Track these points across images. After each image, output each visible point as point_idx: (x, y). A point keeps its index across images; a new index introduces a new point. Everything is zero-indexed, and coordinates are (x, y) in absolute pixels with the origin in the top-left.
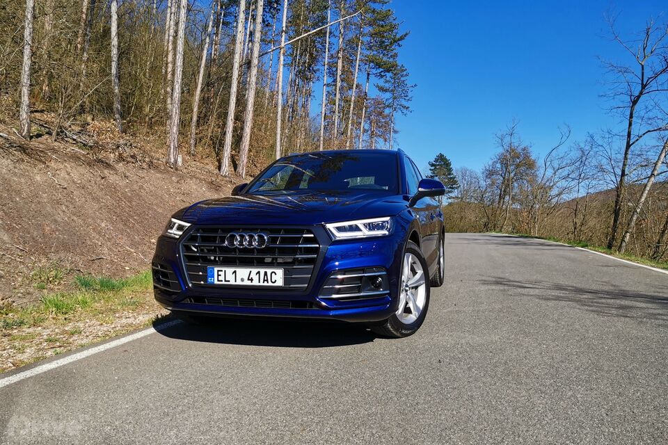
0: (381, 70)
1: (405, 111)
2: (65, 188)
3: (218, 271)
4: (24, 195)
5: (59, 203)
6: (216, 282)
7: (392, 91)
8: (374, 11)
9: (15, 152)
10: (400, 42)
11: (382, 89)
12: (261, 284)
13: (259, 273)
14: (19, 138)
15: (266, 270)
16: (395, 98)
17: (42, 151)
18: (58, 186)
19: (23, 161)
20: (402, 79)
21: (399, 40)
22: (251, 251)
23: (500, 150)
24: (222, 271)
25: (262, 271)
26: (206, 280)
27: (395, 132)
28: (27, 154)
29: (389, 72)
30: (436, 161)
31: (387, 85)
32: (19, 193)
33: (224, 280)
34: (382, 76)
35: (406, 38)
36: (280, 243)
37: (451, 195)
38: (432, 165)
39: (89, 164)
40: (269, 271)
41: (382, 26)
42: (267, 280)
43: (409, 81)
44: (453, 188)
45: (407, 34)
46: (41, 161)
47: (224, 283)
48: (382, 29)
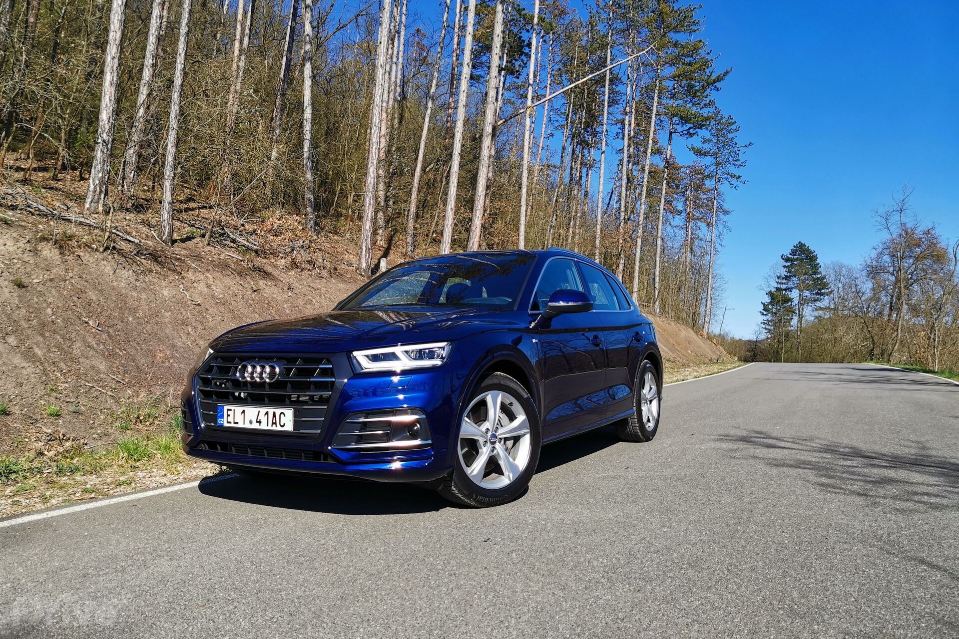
0: (689, 125)
1: (734, 181)
2: (199, 305)
3: (228, 410)
4: (140, 314)
5: (185, 323)
6: (226, 424)
7: (715, 154)
8: (676, 45)
9: (143, 261)
10: (718, 84)
11: (699, 152)
12: (270, 428)
13: (267, 413)
14: (158, 243)
15: (275, 410)
16: (718, 164)
17: (179, 259)
18: (189, 302)
19: (151, 271)
20: (730, 136)
21: (714, 82)
22: (262, 385)
23: (885, 236)
24: (231, 410)
25: (271, 411)
26: (216, 422)
27: (726, 212)
28: (160, 263)
29: (701, 128)
30: (793, 253)
31: (706, 146)
32: (133, 311)
33: (232, 422)
34: (691, 135)
35: (726, 77)
36: (295, 375)
37: (818, 304)
38: (787, 260)
39: (240, 274)
40: (278, 411)
41: (690, 64)
42: (275, 423)
43: (741, 139)
44: (822, 294)
45: (727, 72)
46: (174, 271)
47: (232, 425)
48: (688, 68)
